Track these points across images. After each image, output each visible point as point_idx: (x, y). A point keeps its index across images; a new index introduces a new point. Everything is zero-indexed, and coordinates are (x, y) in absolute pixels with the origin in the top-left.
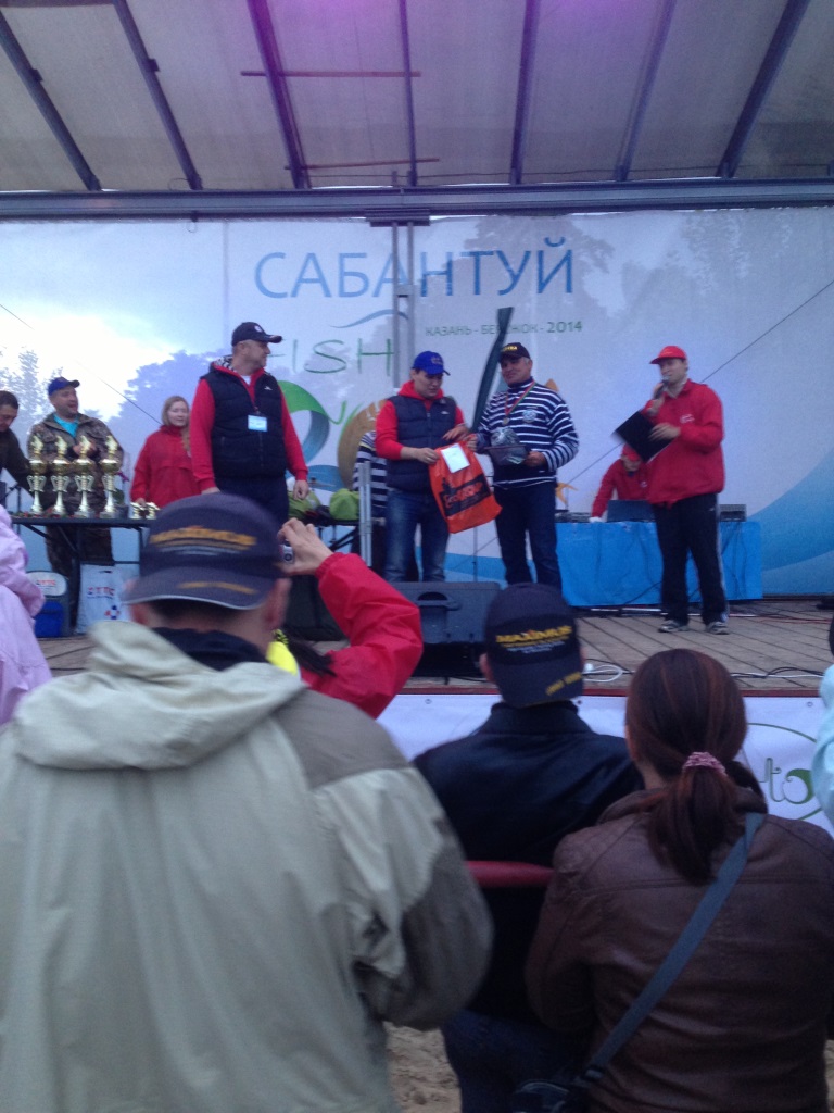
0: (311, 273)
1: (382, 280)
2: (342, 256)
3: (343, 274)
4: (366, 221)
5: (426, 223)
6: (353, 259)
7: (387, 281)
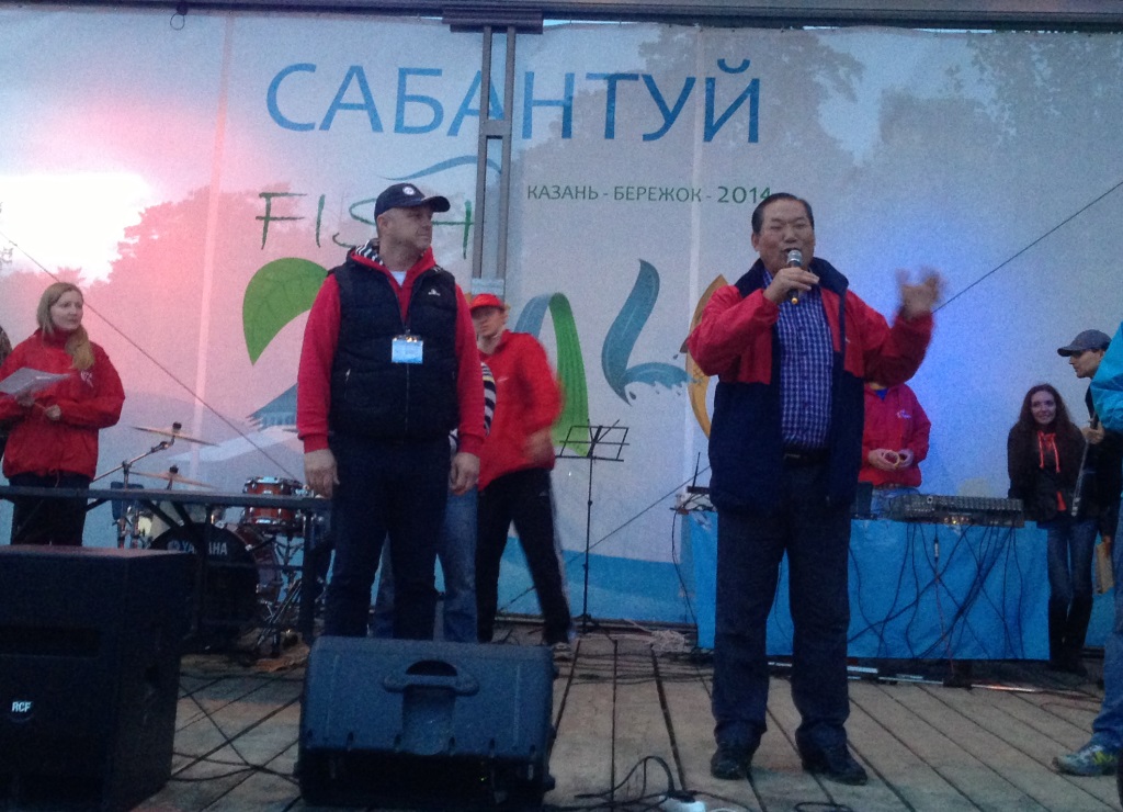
0: (354, 94)
1: (464, 110)
2: (403, 73)
3: (403, 98)
4: (444, 22)
5: (538, 30)
6: (420, 77)
7: (472, 112)
